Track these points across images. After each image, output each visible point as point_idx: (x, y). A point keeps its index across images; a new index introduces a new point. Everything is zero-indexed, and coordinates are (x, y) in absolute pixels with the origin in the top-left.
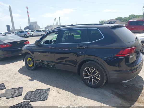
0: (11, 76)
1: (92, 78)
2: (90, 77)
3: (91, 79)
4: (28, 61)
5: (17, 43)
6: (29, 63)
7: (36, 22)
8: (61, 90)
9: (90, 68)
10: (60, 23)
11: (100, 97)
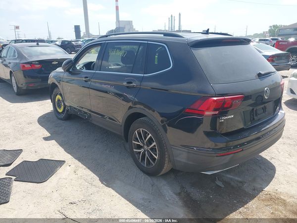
0: (20, 126)
1: (146, 152)
2: (142, 150)
3: (144, 155)
4: (56, 100)
5: (53, 63)
6: (58, 104)
7: (132, 21)
8: (85, 167)
9: (143, 131)
10: (179, 26)
11: (146, 197)
